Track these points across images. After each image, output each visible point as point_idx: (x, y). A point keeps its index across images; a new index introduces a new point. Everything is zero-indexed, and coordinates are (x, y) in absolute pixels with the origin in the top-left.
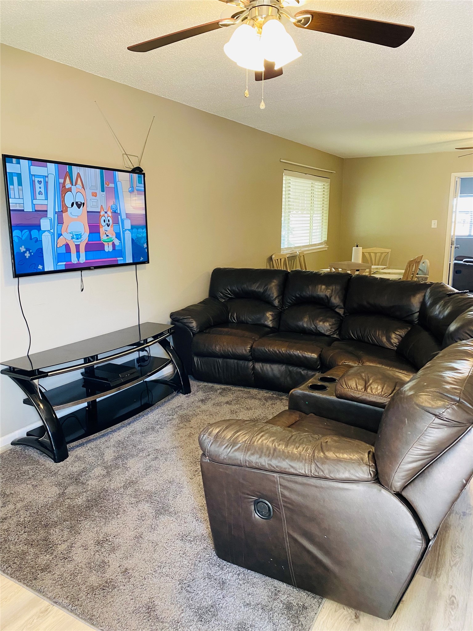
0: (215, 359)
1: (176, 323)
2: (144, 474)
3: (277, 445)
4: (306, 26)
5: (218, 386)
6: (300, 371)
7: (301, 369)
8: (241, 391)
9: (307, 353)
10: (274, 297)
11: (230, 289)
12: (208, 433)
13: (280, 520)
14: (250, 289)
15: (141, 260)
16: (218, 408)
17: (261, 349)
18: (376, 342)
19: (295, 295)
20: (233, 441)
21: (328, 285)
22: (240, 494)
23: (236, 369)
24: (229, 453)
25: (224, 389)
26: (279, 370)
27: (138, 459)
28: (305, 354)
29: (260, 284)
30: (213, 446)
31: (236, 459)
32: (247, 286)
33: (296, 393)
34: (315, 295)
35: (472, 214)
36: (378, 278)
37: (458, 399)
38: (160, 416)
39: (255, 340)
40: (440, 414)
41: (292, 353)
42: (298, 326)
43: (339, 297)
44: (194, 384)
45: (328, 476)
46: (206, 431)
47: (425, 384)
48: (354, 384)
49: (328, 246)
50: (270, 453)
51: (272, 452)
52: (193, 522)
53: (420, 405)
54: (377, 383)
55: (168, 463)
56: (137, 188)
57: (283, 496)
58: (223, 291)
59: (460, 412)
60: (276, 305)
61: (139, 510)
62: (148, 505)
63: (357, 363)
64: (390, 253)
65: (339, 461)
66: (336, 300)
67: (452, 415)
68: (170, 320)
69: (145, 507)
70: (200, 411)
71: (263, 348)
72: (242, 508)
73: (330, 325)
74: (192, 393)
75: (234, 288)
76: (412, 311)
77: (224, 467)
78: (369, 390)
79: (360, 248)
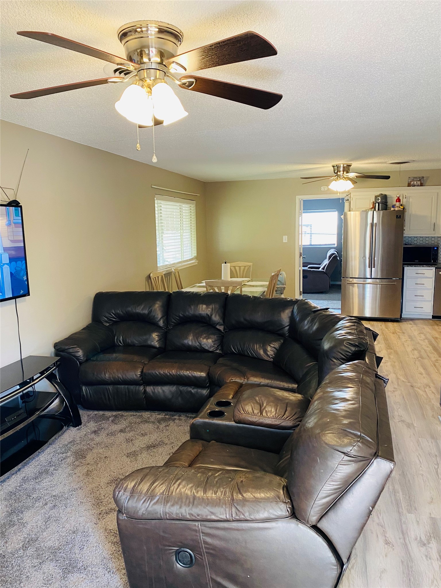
0: (105, 386)
1: (61, 353)
2: (44, 527)
3: (196, 492)
4: (189, 88)
5: (109, 413)
6: (191, 391)
7: (191, 388)
8: (134, 415)
9: (196, 372)
10: (159, 319)
11: (114, 312)
12: (123, 488)
13: (202, 566)
14: (134, 311)
15: (21, 293)
16: (113, 438)
17: (153, 373)
18: (255, 355)
19: (179, 315)
20: (150, 494)
21: (208, 304)
22: (160, 547)
23: (127, 393)
24: (148, 508)
25: (116, 416)
26: (170, 391)
27: (35, 511)
28: (194, 373)
29: (144, 307)
30: (130, 502)
31: (155, 513)
32: (131, 309)
33: (197, 422)
34: (197, 313)
35: (311, 227)
36: (251, 296)
37: (359, 434)
38: (52, 455)
39: (145, 364)
40: (348, 452)
41: (182, 374)
42: (184, 345)
43: (219, 315)
44: (84, 414)
45: (248, 518)
46: (121, 486)
47: (328, 420)
48: (251, 409)
49: (198, 261)
50: (189, 502)
51: (191, 500)
52: (104, 576)
53: (329, 444)
54: (270, 405)
55: (68, 510)
56: (14, 221)
57: (206, 543)
58: (107, 315)
59: (364, 447)
60: (161, 326)
61: (44, 573)
62: (53, 564)
63: (243, 379)
64: (252, 266)
65: (257, 501)
66: (216, 318)
67: (358, 451)
68: (53, 350)
69: (50, 568)
70: (94, 444)
71: (154, 372)
72: (163, 560)
73: (213, 341)
74: (83, 424)
75: (118, 311)
76: (282, 325)
77: (142, 522)
78: (264, 414)
79: (228, 265)
